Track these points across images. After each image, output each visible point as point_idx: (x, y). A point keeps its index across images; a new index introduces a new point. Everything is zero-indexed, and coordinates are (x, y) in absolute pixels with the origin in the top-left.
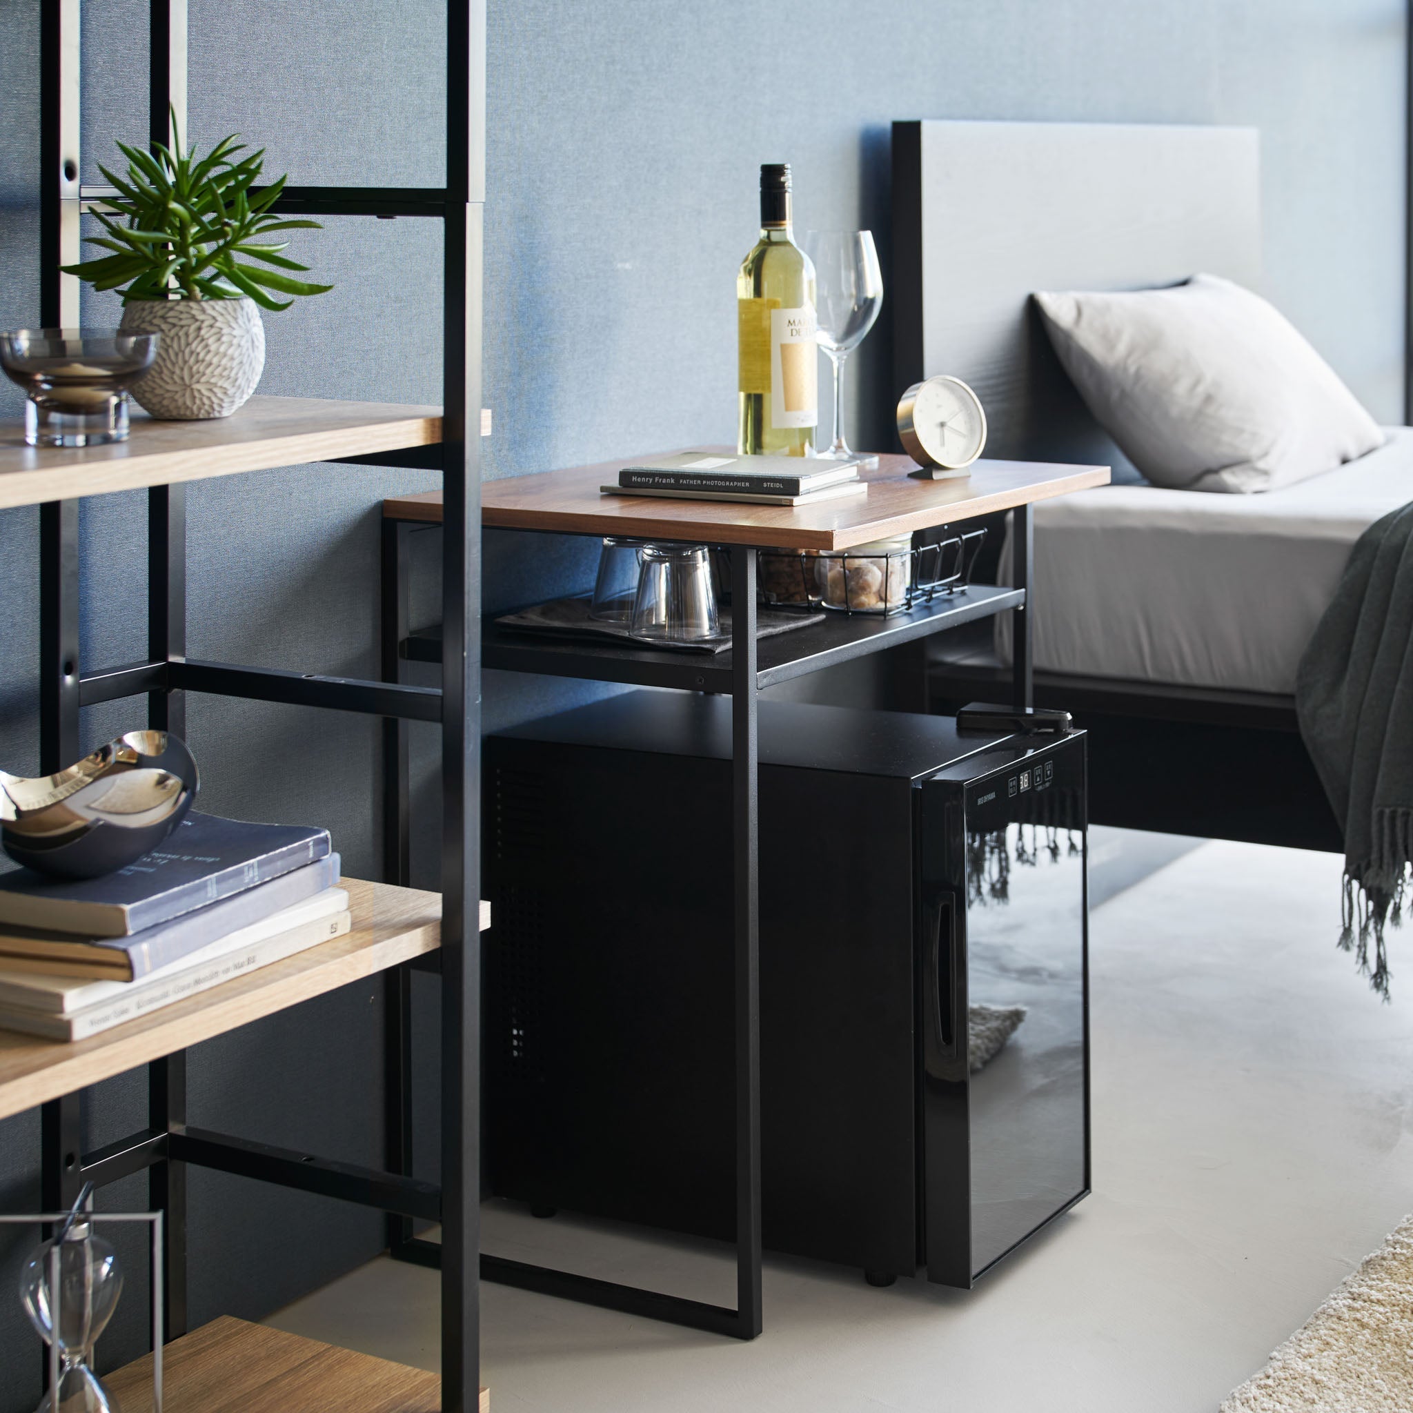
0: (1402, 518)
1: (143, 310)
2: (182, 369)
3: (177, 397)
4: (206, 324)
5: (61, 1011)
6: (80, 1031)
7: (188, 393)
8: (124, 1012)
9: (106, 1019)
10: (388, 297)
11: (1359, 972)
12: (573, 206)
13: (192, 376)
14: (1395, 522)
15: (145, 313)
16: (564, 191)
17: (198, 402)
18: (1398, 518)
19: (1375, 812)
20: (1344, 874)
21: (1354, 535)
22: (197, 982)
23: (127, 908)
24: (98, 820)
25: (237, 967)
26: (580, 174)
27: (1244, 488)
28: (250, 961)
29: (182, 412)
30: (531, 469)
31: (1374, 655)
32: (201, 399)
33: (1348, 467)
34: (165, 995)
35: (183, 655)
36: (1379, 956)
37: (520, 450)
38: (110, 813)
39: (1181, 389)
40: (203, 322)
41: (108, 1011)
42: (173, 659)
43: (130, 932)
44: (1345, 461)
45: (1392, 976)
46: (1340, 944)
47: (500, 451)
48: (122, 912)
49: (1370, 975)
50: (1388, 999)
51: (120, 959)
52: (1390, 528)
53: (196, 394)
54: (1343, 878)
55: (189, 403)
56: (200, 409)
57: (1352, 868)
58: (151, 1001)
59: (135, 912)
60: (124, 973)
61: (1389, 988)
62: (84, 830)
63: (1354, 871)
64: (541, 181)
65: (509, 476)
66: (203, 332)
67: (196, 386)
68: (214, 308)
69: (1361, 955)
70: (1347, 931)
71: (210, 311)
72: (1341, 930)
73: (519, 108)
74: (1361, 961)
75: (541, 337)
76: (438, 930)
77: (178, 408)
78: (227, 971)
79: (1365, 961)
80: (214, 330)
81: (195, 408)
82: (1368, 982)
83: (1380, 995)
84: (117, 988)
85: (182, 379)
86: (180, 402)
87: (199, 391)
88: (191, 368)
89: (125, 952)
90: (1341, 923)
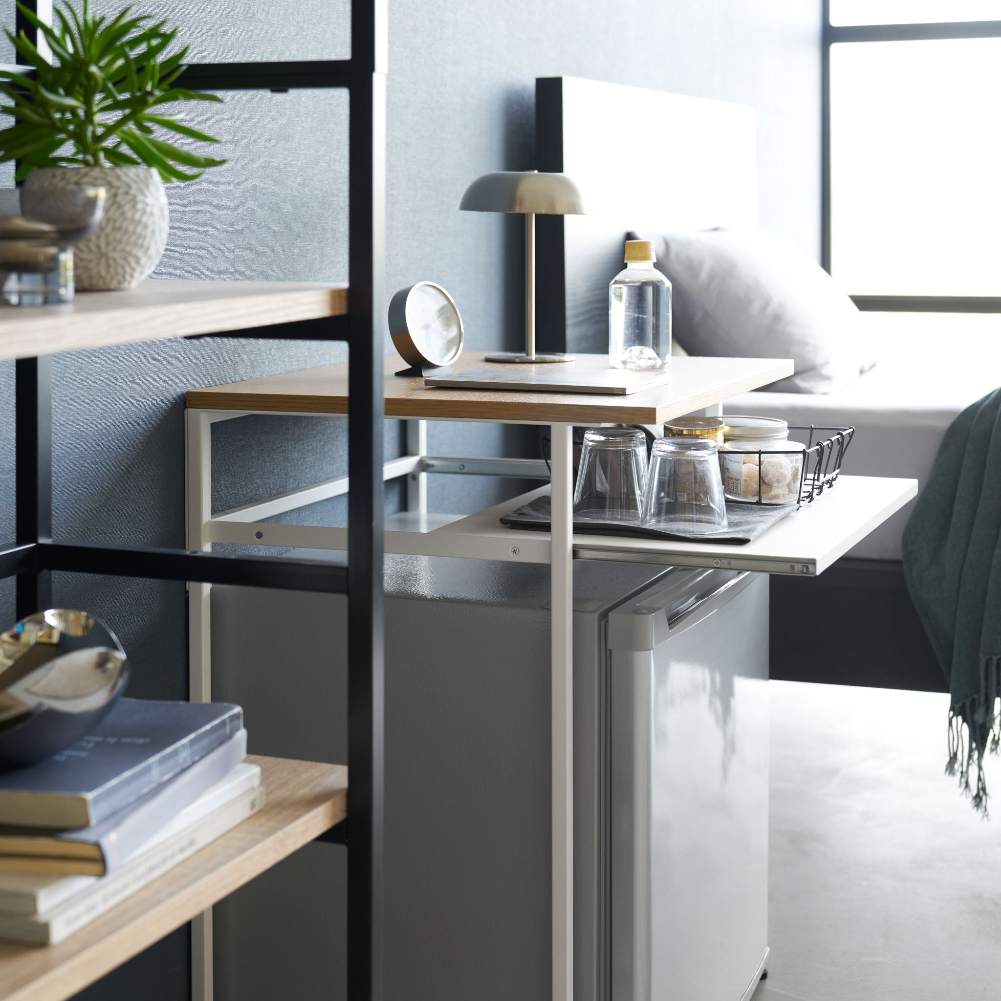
0: (984, 409)
1: (54, 176)
2: (98, 237)
3: (92, 265)
4: (121, 191)
5: (35, 911)
6: (58, 933)
7: (103, 261)
8: (93, 908)
9: (77, 918)
10: (189, 201)
11: (962, 794)
12: (321, 130)
13: (108, 244)
14: (979, 411)
15: (56, 180)
16: (315, 115)
17: (112, 270)
18: (981, 408)
19: (983, 659)
20: (950, 711)
21: (946, 424)
22: (151, 869)
23: (90, 796)
24: (40, 705)
25: (182, 850)
26: (327, 101)
27: (814, 391)
28: (192, 843)
29: (94, 282)
30: (293, 367)
31: (971, 525)
32: (115, 269)
33: (864, 376)
34: (125, 887)
35: (50, 537)
36: (979, 779)
37: (285, 350)
38: (50, 697)
39: (755, 308)
40: (118, 188)
41: (79, 908)
42: (42, 541)
43: (93, 821)
44: (862, 372)
45: (990, 798)
46: (947, 770)
47: (270, 350)
48: (84, 802)
49: (972, 796)
50: (987, 816)
51: (93, 852)
52: (976, 417)
53: (112, 262)
54: (949, 714)
55: (103, 272)
56: (112, 278)
57: (957, 707)
58: (115, 893)
59: (97, 800)
60: (97, 868)
61: (988, 807)
62: (26, 716)
63: (958, 708)
64: (299, 104)
65: (277, 373)
66: (119, 198)
67: (112, 255)
68: (127, 175)
69: (964, 780)
70: (953, 759)
71: (124, 178)
72: (947, 759)
73: (283, 35)
74: (964, 785)
75: (299, 248)
76: (344, 801)
77: (90, 278)
78: (173, 856)
79: (967, 785)
80: (129, 198)
81: (108, 279)
82: (969, 801)
83: (980, 813)
84: (84, 883)
85: (98, 247)
86: (94, 272)
87: (114, 260)
88: (107, 236)
89: (98, 846)
90: (947, 753)
